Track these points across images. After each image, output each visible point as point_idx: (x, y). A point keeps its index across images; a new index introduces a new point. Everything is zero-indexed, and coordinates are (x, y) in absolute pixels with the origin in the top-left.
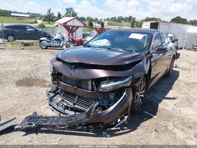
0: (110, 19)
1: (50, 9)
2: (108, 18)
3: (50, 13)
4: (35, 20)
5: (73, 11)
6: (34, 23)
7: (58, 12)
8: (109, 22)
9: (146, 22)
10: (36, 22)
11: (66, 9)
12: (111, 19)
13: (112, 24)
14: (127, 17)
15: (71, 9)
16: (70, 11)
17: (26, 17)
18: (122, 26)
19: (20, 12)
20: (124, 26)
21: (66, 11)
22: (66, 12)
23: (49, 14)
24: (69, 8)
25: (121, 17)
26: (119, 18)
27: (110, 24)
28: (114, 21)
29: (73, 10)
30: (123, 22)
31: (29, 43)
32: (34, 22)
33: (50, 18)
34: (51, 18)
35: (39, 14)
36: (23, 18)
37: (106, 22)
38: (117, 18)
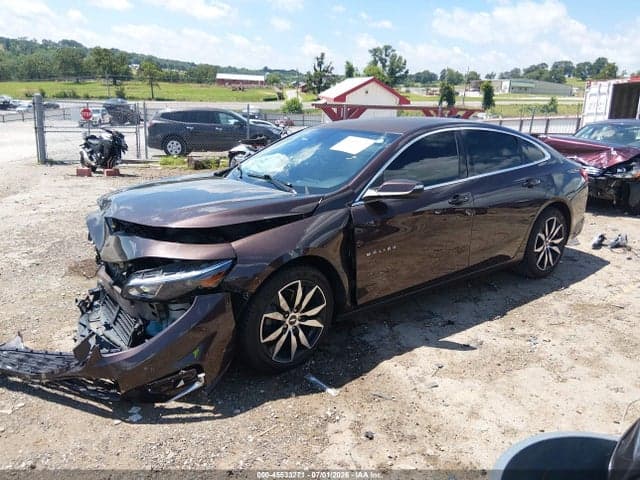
0: (522, 73)
1: (323, 55)
2: (517, 71)
3: (323, 66)
4: (278, 90)
5: (394, 56)
6: (275, 99)
7: (348, 63)
8: (513, 84)
9: (599, 83)
10: (281, 97)
11: (371, 51)
12: (528, 71)
13: (526, 89)
14: (587, 64)
15: (387, 48)
16: (384, 56)
17: (256, 82)
18: (565, 95)
19: (243, 69)
20: (572, 94)
21: (370, 58)
22: (372, 59)
23: (318, 69)
24: (381, 47)
25: (566, 62)
26: (556, 66)
27: (520, 88)
28: (538, 78)
29: (393, 51)
30: (570, 80)
31: (208, 162)
32: (277, 96)
33: (321, 82)
34: (324, 81)
35: (293, 72)
36: (245, 86)
37: (506, 83)
38: (549, 69)
